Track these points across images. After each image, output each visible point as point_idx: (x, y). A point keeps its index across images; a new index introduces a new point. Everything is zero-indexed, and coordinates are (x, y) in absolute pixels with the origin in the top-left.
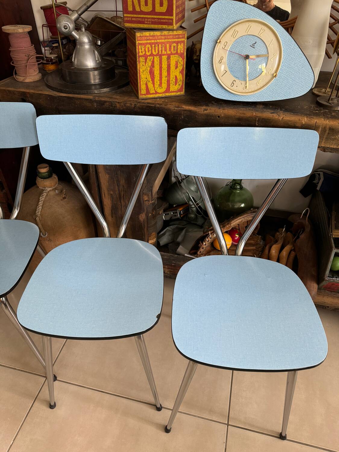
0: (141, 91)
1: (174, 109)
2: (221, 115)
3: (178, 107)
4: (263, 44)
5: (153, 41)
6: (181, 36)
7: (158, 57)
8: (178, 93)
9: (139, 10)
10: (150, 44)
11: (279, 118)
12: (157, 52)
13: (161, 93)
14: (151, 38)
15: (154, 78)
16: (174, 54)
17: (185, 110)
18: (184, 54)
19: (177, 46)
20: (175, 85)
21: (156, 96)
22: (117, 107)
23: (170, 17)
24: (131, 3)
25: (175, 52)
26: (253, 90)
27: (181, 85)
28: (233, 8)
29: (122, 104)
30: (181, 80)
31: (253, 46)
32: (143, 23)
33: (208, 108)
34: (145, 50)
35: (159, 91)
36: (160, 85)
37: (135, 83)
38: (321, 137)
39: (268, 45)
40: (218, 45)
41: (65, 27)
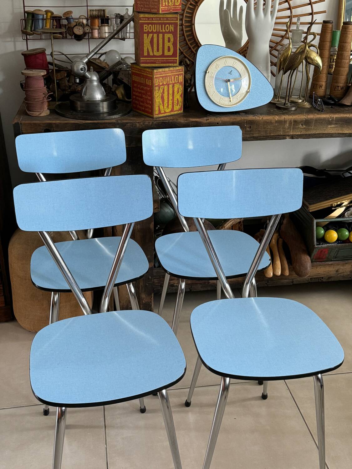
0: (155, 112)
2: (219, 122)
4: (237, 71)
5: (164, 75)
6: (181, 70)
7: (167, 86)
8: (179, 112)
9: (153, 55)
10: (162, 77)
11: (260, 119)
12: (166, 82)
13: (168, 113)
14: (163, 73)
15: (164, 101)
16: (177, 83)
17: (193, 122)
18: (182, 82)
19: (179, 77)
20: (177, 106)
21: (165, 115)
22: (137, 126)
23: (175, 58)
24: (147, 50)
25: (177, 81)
26: (235, 103)
27: (181, 105)
28: (213, 50)
29: (141, 123)
30: (181, 102)
31: (230, 73)
32: (155, 63)
33: (209, 118)
34: (159, 82)
35: (167, 111)
36: (168, 106)
37: (146, 107)
38: (289, 128)
39: (240, 72)
40: (207, 74)
41: (82, 69)
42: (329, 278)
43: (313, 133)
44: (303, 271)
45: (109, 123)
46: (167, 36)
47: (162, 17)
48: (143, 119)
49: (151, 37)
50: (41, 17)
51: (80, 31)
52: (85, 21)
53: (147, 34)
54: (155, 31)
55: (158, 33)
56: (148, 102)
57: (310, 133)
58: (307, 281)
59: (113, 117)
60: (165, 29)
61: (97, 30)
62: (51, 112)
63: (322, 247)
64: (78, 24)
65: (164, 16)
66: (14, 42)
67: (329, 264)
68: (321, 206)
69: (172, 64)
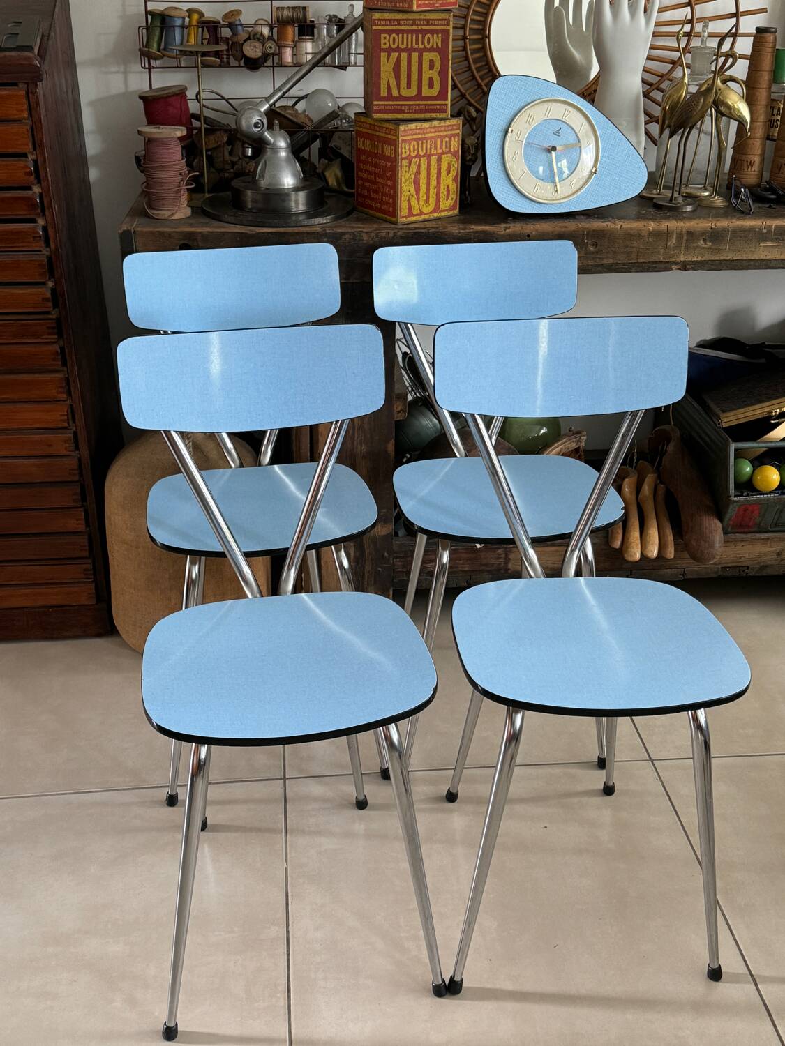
0: (401, 212)
1: (460, 233)
2: (532, 233)
3: (465, 229)
4: (570, 130)
5: (420, 136)
6: (455, 127)
7: (425, 158)
8: (451, 213)
9: (398, 95)
10: (416, 140)
11: (617, 227)
12: (424, 151)
13: (427, 213)
14: (418, 131)
15: (420, 190)
16: (446, 153)
17: (477, 232)
18: (458, 152)
19: (450, 141)
20: (447, 200)
21: (421, 219)
22: (363, 240)
23: (444, 102)
24: (386, 86)
25: (447, 150)
26: (567, 195)
27: (455, 198)
28: (523, 85)
29: (373, 234)
30: (454, 192)
31: (557, 133)
32: (402, 112)
33: (511, 225)
34: (409, 149)
35: (426, 210)
36: (427, 200)
37: (382, 203)
38: (677, 247)
39: (577, 132)
40: (509, 135)
41: (256, 125)
42: (764, 567)
43: (728, 258)
44: (706, 552)
45: (308, 233)
46: (427, 57)
47: (418, 20)
48: (375, 226)
49: (395, 60)
50: (179, 22)
51: (256, 51)
52: (266, 31)
53: (386, 54)
54: (404, 46)
55: (409, 51)
56: (387, 190)
57: (722, 258)
58: (716, 573)
59: (317, 222)
60: (423, 43)
61: (289, 49)
62: (192, 212)
63: (745, 500)
64: (251, 37)
65: (422, 16)
66: (125, 73)
67: (763, 539)
68: (746, 414)
69: (438, 114)
